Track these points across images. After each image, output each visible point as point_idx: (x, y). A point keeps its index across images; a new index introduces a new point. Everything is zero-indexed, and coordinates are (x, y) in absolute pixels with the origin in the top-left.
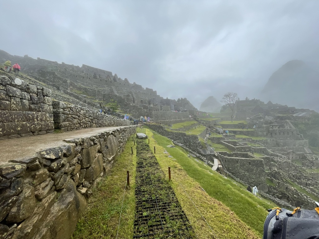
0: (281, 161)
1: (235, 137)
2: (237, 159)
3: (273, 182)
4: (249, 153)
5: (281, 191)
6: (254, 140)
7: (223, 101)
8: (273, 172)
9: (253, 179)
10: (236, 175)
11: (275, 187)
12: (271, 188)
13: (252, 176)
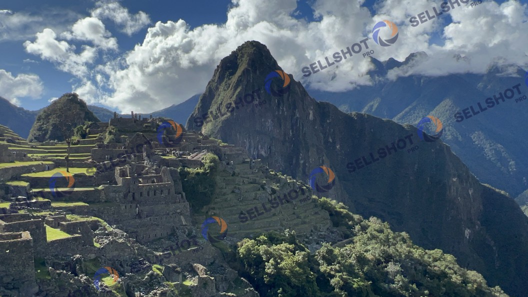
9: (11, 277)
11: (50, 281)
12: (43, 285)
13: (11, 270)
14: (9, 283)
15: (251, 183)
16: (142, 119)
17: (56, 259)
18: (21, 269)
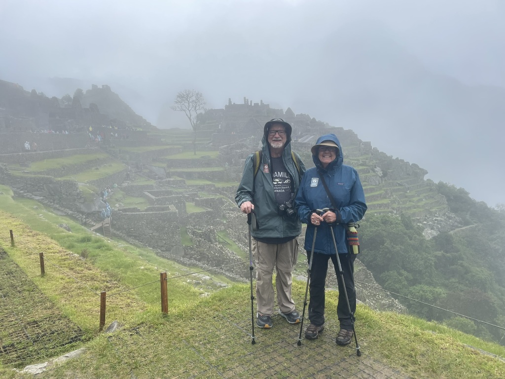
1: (184, 183)
6: (219, 188)
9: (164, 241)
10: (140, 239)
11: (193, 246)
12: (188, 250)
13: (163, 236)
14: (162, 246)
15: (361, 165)
16: (253, 105)
17: (195, 229)
18: (171, 235)
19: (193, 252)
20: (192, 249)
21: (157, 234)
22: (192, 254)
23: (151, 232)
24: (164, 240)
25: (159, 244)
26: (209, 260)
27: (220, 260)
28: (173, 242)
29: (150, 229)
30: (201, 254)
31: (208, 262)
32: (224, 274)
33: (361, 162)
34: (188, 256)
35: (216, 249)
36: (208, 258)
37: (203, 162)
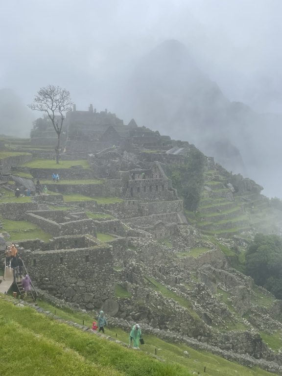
0: (143, 244)
1: (62, 200)
2: (62, 253)
3: (127, 290)
4: (88, 237)
5: (139, 305)
6: (101, 206)
7: (37, 106)
8: (128, 268)
9: (92, 294)
10: (58, 293)
11: (130, 298)
12: (123, 304)
13: (91, 286)
14: (89, 302)
18: (102, 284)
19: (130, 307)
20: (129, 302)
21: (82, 284)
22: (129, 310)
23: (74, 280)
24: (92, 292)
25: (86, 299)
26: (150, 316)
27: (164, 316)
28: (105, 294)
29: (72, 277)
30: (140, 308)
31: (149, 319)
32: (185, 341)
33: (214, 177)
34: (124, 314)
35: (156, 299)
36: (150, 313)
37: (74, 173)
